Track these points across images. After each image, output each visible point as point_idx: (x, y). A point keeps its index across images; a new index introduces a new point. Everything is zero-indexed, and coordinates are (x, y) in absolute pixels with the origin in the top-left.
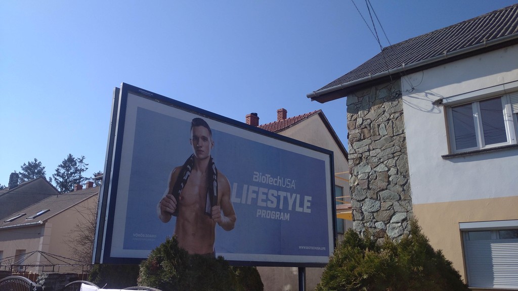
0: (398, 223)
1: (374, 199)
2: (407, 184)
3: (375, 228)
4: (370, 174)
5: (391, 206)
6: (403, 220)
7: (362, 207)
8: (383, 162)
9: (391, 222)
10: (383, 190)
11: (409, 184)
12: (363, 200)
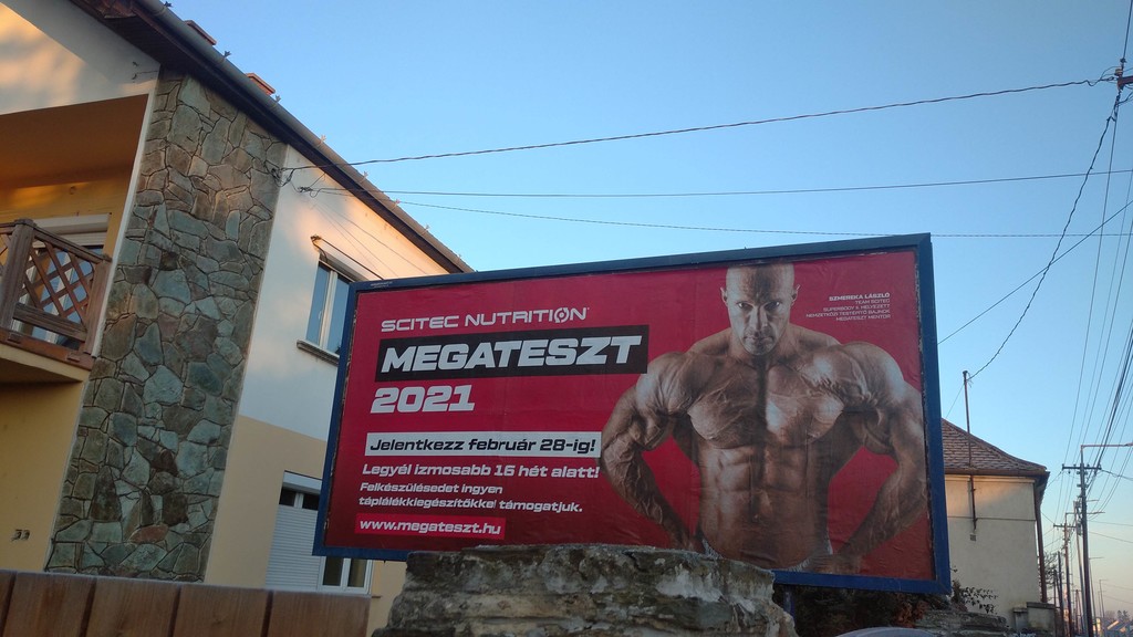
0: (201, 444)
1: (173, 372)
2: (238, 367)
3: (158, 443)
4: (188, 309)
5: (200, 401)
6: (213, 441)
7: (148, 383)
8: (213, 296)
9: (189, 438)
10: (198, 358)
11: (242, 369)
12: (152, 368)
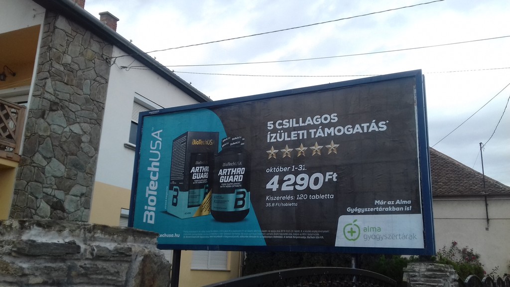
0: (76, 196)
2: (94, 158)
3: (54, 196)
4: (65, 130)
5: (75, 175)
6: (82, 195)
7: (47, 167)
8: (78, 123)
9: (70, 193)
10: (72, 154)
12: (50, 158)
